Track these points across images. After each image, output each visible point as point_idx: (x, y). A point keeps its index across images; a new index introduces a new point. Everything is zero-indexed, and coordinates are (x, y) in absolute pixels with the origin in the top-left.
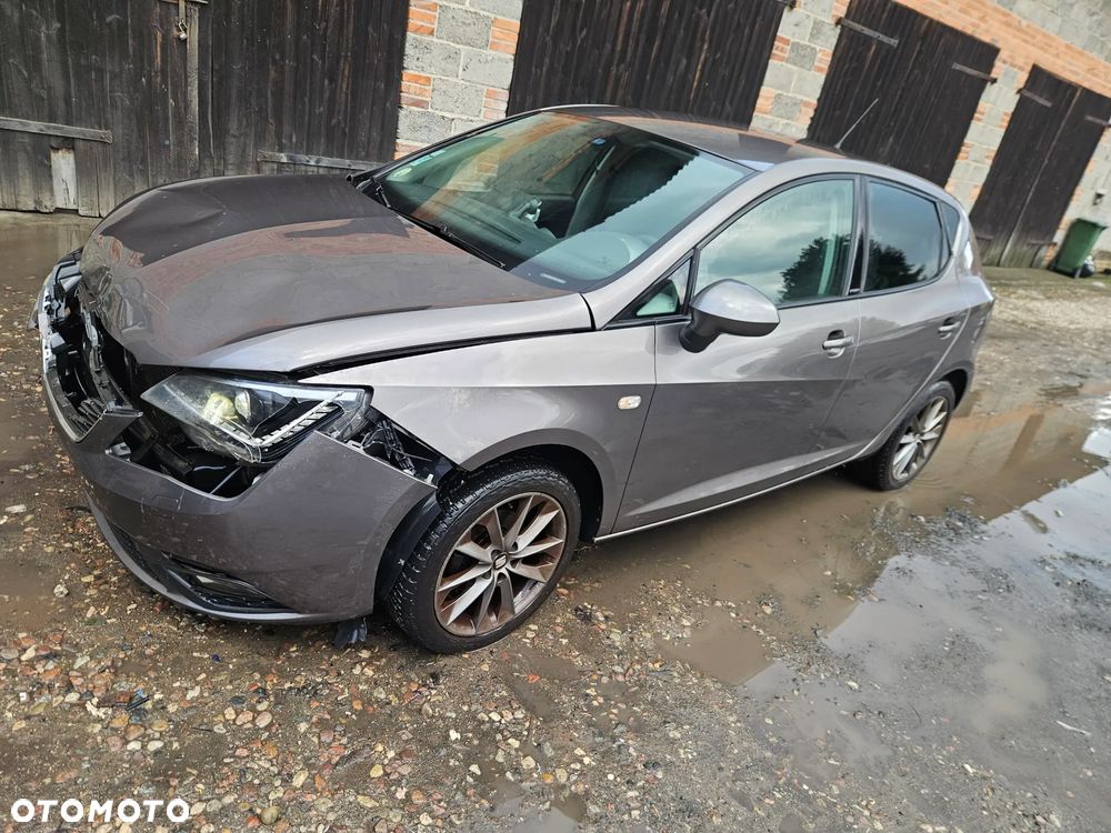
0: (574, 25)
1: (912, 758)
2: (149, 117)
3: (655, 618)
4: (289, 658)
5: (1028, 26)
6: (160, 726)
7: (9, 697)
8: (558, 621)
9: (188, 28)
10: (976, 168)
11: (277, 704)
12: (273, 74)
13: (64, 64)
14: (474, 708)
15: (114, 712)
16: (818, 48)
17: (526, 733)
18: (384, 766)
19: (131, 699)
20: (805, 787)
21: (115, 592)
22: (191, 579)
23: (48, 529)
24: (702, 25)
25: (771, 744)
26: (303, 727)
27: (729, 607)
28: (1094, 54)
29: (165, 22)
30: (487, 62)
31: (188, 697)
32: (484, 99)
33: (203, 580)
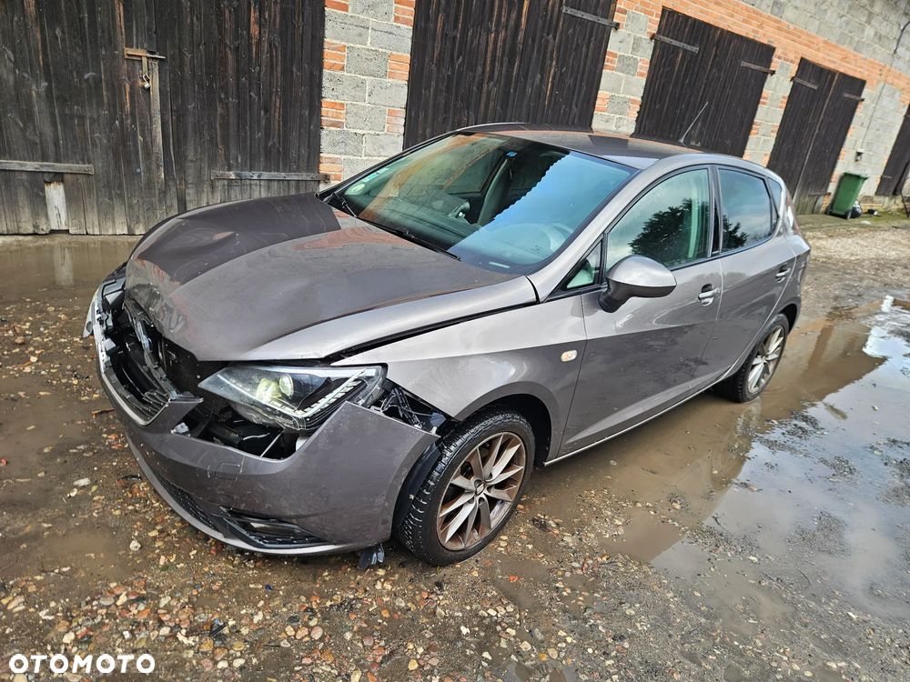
0: (453, 54)
1: (809, 611)
2: (123, 151)
3: (594, 522)
4: (325, 581)
5: (795, 29)
6: (238, 647)
7: (115, 636)
8: (522, 530)
9: (150, 78)
10: (764, 140)
11: (324, 619)
12: (219, 110)
13: (53, 115)
14: (474, 607)
15: (200, 639)
16: (639, 58)
17: (518, 623)
18: (417, 660)
19: (212, 627)
20: (736, 643)
21: (177, 542)
22: (246, 526)
23: (112, 497)
24: (550, 47)
25: (702, 612)
26: (348, 636)
27: (648, 507)
28: (844, 47)
29: (132, 75)
30: (387, 88)
31: (255, 621)
32: (387, 117)
33: (255, 525)
